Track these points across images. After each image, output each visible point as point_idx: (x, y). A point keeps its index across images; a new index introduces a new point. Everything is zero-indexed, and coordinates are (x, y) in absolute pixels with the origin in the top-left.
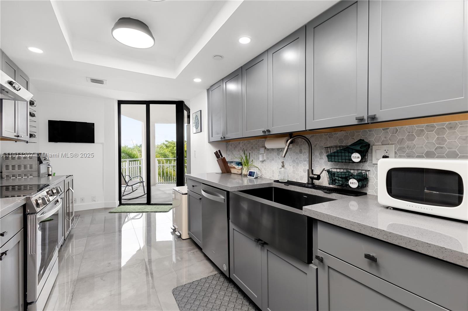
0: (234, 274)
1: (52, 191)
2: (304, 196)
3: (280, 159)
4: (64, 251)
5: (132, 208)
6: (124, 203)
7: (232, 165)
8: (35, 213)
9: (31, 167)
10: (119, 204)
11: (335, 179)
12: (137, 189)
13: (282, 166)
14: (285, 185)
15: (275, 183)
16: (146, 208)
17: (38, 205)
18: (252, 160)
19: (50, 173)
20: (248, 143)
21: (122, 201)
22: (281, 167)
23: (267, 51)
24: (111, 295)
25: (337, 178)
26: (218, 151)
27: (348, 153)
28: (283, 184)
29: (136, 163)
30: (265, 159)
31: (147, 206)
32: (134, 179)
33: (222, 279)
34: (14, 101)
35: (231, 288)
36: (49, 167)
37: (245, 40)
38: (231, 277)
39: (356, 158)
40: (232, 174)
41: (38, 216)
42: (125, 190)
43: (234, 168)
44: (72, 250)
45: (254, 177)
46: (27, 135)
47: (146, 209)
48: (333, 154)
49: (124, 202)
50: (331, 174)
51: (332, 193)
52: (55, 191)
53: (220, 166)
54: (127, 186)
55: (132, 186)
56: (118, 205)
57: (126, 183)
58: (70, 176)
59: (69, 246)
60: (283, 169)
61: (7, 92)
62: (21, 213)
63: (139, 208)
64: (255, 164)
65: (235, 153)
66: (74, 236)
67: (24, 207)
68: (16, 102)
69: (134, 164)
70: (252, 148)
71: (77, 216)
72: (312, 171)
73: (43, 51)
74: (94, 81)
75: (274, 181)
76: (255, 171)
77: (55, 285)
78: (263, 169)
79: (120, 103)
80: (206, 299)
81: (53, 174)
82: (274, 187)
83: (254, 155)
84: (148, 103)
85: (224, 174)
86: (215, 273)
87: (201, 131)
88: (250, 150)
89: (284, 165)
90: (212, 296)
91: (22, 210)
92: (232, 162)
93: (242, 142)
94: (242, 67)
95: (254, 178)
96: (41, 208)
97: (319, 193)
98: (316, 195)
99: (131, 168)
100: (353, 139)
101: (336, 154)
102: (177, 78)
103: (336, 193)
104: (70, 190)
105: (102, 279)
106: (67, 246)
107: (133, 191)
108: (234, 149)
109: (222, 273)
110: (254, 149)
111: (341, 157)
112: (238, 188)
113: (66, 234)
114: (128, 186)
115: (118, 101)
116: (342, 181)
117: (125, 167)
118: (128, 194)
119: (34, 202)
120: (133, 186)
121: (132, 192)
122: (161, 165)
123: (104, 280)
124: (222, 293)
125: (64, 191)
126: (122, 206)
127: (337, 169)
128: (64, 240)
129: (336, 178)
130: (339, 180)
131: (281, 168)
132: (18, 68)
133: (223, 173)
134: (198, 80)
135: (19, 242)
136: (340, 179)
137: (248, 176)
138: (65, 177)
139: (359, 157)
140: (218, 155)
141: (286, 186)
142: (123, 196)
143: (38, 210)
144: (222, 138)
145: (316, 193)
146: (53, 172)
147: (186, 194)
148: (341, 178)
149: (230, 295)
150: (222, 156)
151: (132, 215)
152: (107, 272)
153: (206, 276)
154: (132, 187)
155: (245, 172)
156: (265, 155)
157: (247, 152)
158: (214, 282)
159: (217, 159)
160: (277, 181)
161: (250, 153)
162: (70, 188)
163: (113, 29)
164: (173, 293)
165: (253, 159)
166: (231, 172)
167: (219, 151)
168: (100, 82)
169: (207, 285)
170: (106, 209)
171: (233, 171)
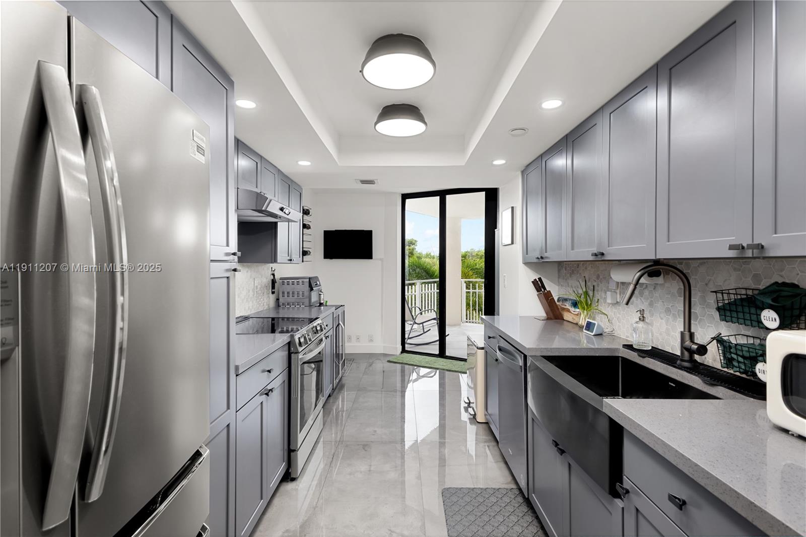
0: (533, 495)
1: (316, 329)
2: (670, 383)
3: (643, 303)
4: (333, 402)
5: (417, 359)
6: (409, 350)
7: (566, 306)
8: (297, 353)
9: (303, 295)
10: (401, 350)
11: (733, 359)
12: (430, 330)
13: (640, 319)
14: (639, 356)
15: (624, 349)
16: (437, 362)
17: (300, 344)
18: (598, 300)
19: (322, 302)
20: (591, 267)
21: (406, 345)
22: (638, 320)
23: (602, 108)
24: (370, 471)
25: (735, 356)
26: (538, 280)
27: (754, 309)
28: (636, 354)
29: (431, 286)
30: (618, 301)
31: (439, 358)
32: (425, 313)
33: (520, 499)
34: (287, 223)
35: (529, 518)
36: (321, 293)
37: (551, 104)
38: (530, 498)
39: (771, 320)
40: (565, 322)
41: (300, 356)
42: (411, 329)
43: (568, 311)
44: (343, 405)
45: (592, 332)
46: (300, 257)
47: (436, 364)
48: (727, 307)
49: (410, 348)
50: (724, 347)
51: (717, 385)
52: (319, 328)
53: (542, 305)
54: (414, 324)
55: (422, 323)
56: (400, 352)
57: (413, 319)
58: (342, 306)
59: (338, 398)
60: (641, 324)
61: (280, 217)
62: (286, 351)
63: (427, 360)
64: (603, 308)
65: (571, 282)
66: (345, 387)
67: (289, 343)
68: (290, 223)
69: (428, 288)
70: (598, 277)
71: (351, 360)
72: (692, 336)
73: (310, 162)
74: (364, 182)
75: (623, 345)
76: (596, 322)
77: (318, 440)
78: (615, 319)
79: (405, 197)
80: (486, 518)
81: (325, 302)
82: (622, 357)
83: (602, 291)
84: (442, 194)
85: (549, 321)
86: (512, 487)
87: (512, 243)
88: (595, 281)
89: (643, 317)
90: (496, 517)
91: (287, 347)
92: (566, 300)
93: (583, 264)
94: (567, 136)
95: (594, 335)
96: (304, 347)
97: (695, 381)
98: (689, 384)
99: (423, 295)
100: (782, 276)
101: (733, 308)
102: (466, 163)
103: (725, 387)
104: (340, 326)
105: (364, 449)
106: (337, 398)
107: (425, 333)
108: (571, 276)
109: (520, 489)
110: (601, 279)
111: (742, 314)
112: (542, 352)
113: (334, 382)
114: (416, 323)
115: (402, 194)
116: (744, 363)
117: (415, 292)
118: (416, 336)
119: (297, 341)
120: (424, 324)
121: (422, 334)
122: (471, 291)
123: (366, 451)
124: (514, 518)
125: (333, 327)
126: (405, 355)
127: (747, 336)
128: (333, 389)
129: (733, 355)
130: (739, 362)
131: (637, 322)
132: (292, 181)
133: (548, 319)
134: (499, 162)
135: (284, 381)
136: (740, 359)
137: (584, 331)
138: (334, 308)
139: (775, 320)
140: (538, 285)
141: (641, 358)
142: (409, 338)
143: (300, 349)
144: (538, 258)
145: (690, 382)
146: (325, 300)
147: (482, 348)
148: (743, 357)
149: (525, 525)
150: (545, 289)
151: (423, 371)
152: (371, 441)
153: (497, 487)
154: (423, 326)
155: (583, 321)
156: (618, 291)
157: (590, 283)
158: (507, 500)
159: (537, 293)
160: (630, 347)
161: (594, 286)
162: (340, 322)
163: (376, 124)
164: (442, 493)
165: (599, 298)
166: (563, 318)
167: (540, 279)
168: (371, 182)
169: (493, 499)
170: (385, 355)
171: (567, 316)
